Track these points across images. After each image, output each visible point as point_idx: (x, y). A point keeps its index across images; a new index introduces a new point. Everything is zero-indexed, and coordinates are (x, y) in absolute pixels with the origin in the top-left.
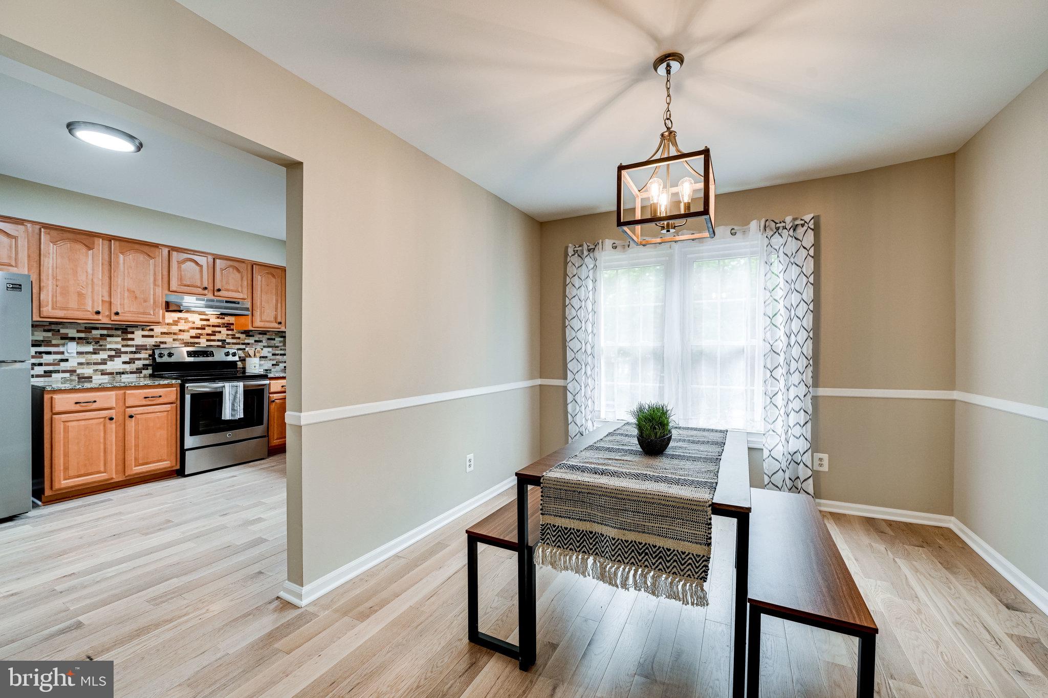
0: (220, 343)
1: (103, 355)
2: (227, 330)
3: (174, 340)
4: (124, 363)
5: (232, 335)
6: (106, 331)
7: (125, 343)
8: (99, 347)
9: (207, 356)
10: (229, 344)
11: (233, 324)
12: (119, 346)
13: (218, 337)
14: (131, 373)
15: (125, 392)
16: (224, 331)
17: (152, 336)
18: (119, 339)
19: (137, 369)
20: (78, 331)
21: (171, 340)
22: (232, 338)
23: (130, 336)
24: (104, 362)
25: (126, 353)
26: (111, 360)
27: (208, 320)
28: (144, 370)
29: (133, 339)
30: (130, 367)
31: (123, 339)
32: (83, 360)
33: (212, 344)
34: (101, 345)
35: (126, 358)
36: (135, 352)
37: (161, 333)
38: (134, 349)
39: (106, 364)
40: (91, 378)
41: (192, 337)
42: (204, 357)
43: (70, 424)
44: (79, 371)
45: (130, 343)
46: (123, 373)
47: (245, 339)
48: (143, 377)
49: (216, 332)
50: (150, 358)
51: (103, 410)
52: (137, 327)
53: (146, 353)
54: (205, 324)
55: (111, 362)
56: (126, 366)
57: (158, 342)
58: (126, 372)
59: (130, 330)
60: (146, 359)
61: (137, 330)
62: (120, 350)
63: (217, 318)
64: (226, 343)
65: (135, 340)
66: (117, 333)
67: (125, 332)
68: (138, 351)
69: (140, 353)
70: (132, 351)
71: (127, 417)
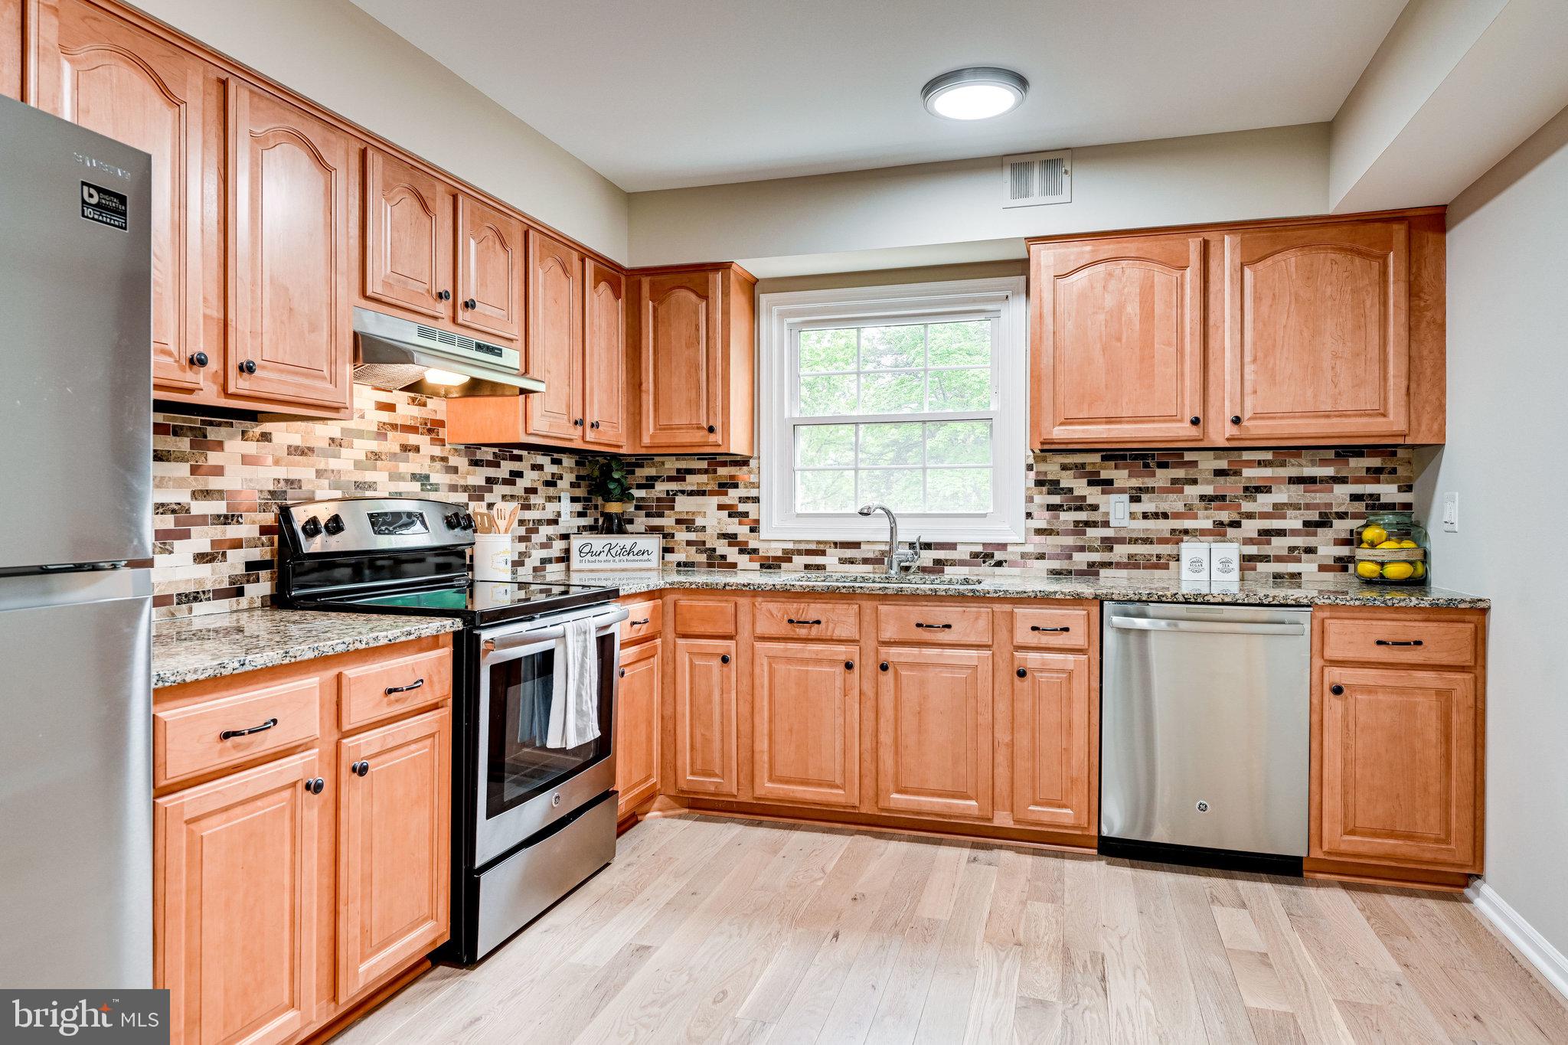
0: (418, 488)
2: (432, 442)
3: (319, 473)
4: (201, 558)
5: (442, 459)
7: (200, 483)
10: (435, 488)
11: (442, 424)
12: (184, 497)
13: (414, 464)
14: (219, 594)
15: (339, 677)
16: (421, 440)
17: (266, 461)
18: (183, 469)
19: (232, 580)
21: (311, 474)
22: (443, 470)
23: (214, 458)
25: (202, 520)
26: (164, 551)
27: (390, 407)
28: (248, 582)
29: (218, 471)
30: (213, 572)
35: (201, 540)
36: (226, 517)
37: (289, 447)
38: (220, 507)
41: (358, 465)
43: (209, 828)
45: (212, 483)
46: (196, 597)
47: (468, 473)
48: (250, 609)
49: (410, 450)
50: (264, 538)
51: (290, 752)
52: (231, 425)
53: (254, 522)
54: (387, 421)
55: (166, 556)
56: (205, 570)
57: (282, 482)
58: (204, 592)
59: (212, 434)
60: (253, 544)
61: (231, 437)
62: (188, 511)
63: (410, 401)
64: (429, 487)
65: (227, 471)
66: (180, 444)
67: (201, 443)
68: (233, 516)
69: (238, 522)
70: (219, 516)
71: (345, 771)
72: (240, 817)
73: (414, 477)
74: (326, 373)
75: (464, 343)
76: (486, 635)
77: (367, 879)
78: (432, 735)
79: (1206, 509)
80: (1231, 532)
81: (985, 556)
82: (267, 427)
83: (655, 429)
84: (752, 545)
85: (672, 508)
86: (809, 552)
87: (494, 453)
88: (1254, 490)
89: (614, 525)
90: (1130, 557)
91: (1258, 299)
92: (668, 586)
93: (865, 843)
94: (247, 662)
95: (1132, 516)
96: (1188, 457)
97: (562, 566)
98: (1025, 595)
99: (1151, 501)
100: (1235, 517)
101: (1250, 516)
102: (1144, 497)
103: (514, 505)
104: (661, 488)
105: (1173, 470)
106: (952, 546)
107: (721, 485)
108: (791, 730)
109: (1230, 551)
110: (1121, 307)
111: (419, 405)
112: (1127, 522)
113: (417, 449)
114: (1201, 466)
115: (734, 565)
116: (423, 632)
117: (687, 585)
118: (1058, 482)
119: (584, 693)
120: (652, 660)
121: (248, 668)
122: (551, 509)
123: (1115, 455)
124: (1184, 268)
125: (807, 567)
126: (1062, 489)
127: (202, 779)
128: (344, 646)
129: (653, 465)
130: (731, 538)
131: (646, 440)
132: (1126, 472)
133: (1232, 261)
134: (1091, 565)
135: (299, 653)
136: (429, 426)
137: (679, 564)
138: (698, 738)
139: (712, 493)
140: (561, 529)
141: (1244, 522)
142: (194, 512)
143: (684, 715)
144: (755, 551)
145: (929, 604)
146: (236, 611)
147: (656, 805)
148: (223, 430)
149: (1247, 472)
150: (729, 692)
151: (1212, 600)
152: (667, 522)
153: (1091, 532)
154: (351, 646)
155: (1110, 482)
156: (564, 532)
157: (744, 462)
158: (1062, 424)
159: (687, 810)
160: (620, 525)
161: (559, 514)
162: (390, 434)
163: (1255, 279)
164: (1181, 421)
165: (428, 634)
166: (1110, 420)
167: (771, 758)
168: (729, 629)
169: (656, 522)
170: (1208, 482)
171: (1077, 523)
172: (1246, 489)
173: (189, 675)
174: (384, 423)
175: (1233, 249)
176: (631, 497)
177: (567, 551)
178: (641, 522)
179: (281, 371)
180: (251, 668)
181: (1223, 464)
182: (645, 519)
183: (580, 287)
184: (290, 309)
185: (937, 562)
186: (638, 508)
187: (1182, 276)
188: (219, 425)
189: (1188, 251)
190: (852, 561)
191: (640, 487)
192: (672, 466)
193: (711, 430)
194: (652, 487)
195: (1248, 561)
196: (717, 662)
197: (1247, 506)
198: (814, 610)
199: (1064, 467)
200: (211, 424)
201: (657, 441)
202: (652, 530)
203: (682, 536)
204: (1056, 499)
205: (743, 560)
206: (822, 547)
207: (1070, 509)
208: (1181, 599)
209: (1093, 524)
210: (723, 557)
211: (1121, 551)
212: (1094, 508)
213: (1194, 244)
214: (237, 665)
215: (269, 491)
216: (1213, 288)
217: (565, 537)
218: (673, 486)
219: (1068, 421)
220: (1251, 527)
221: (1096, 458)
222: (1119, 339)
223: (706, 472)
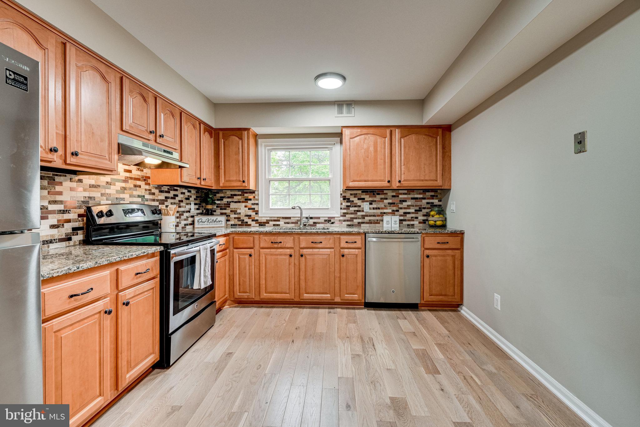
0: (140, 200)
2: (145, 184)
3: (102, 195)
4: (53, 227)
5: (149, 190)
7: (52, 198)
11: (149, 178)
12: (46, 203)
13: (139, 192)
14: (61, 240)
15: (117, 270)
16: (142, 183)
18: (45, 192)
19: (67, 235)
21: (99, 195)
22: (149, 194)
23: (58, 188)
25: (53, 212)
27: (130, 171)
28: (73, 235)
29: (60, 193)
30: (58, 232)
31: (50, 193)
35: (53, 220)
36: (64, 211)
37: (90, 185)
38: (61, 207)
41: (118, 192)
43: (64, 334)
45: (58, 198)
46: (51, 242)
47: (159, 195)
48: (74, 245)
49: (137, 187)
50: (80, 219)
51: (98, 300)
52: (66, 176)
53: (75, 213)
54: (128, 176)
56: (55, 232)
57: (87, 198)
58: (54, 240)
59: (57, 179)
60: (75, 221)
61: (66, 180)
62: (47, 209)
63: (137, 169)
64: (144, 200)
65: (64, 193)
66: (43, 183)
67: (52, 182)
68: (67, 210)
69: (69, 212)
70: (60, 211)
71: (120, 305)
72: (77, 328)
73: (139, 196)
74: (107, 157)
75: (159, 150)
76: (172, 252)
77: (129, 343)
78: (153, 288)
79: (390, 206)
80: (396, 213)
81: (329, 221)
82: (81, 177)
83: (224, 181)
84: (256, 218)
85: (229, 207)
86: (275, 221)
87: (168, 188)
88: (402, 201)
89: (209, 213)
90: (370, 220)
91: (405, 147)
92: (231, 232)
93: (296, 310)
94: (80, 267)
95: (370, 209)
96: (385, 192)
97: (192, 226)
98: (344, 232)
99: (375, 204)
100: (397, 209)
101: (401, 208)
102: (373, 203)
103: (175, 206)
104: (225, 200)
105: (381, 195)
106: (319, 218)
107: (246, 200)
108: (272, 277)
109: (396, 218)
110: (368, 148)
111: (141, 171)
112: (368, 211)
113: (140, 187)
114: (388, 194)
115: (250, 225)
116: (149, 252)
117: (237, 232)
118: (349, 199)
119: (206, 270)
120: (226, 256)
121: (80, 269)
122: (188, 207)
123: (365, 191)
124: (386, 138)
125: (274, 225)
126: (351, 201)
127: (61, 314)
128: (119, 259)
129: (223, 193)
130: (249, 216)
131: (221, 185)
132: (368, 196)
133: (398, 136)
134: (359, 223)
135: (102, 262)
136: (144, 178)
137: (232, 225)
138: (241, 281)
139: (243, 202)
140: (191, 214)
141: (400, 210)
142: (50, 209)
143: (236, 274)
144: (257, 220)
145: (315, 236)
146: (68, 246)
147: (227, 304)
148: (62, 178)
149: (400, 196)
150: (252, 266)
151: (395, 233)
152: (228, 211)
153: (359, 213)
154: (122, 258)
155: (364, 199)
156: (192, 215)
157: (253, 192)
158: (352, 182)
159: (237, 305)
160: (211, 212)
161: (190, 209)
162: (130, 181)
163: (404, 142)
164: (385, 181)
165: (151, 252)
166: (365, 181)
167: (266, 286)
168: (252, 246)
169: (224, 211)
170: (390, 199)
171: (355, 211)
172: (400, 201)
173: (55, 274)
174: (127, 177)
175: (398, 133)
176: (215, 203)
177: (193, 221)
178: (219, 211)
179: (90, 156)
180: (82, 269)
181: (394, 194)
182: (220, 210)
183: (199, 133)
184: (93, 133)
185: (314, 223)
186: (217, 207)
187: (385, 140)
188: (60, 176)
189: (386, 133)
190: (288, 223)
191: (218, 200)
192: (229, 193)
193: (244, 182)
194: (222, 200)
195: (401, 220)
196: (247, 257)
197: (400, 206)
198: (280, 239)
199: (351, 194)
200: (57, 175)
201: (225, 185)
202: (222, 214)
203: (233, 216)
204: (349, 204)
205: (253, 223)
206: (279, 219)
207: (353, 207)
208: (387, 232)
209: (359, 211)
210: (247, 222)
211: (367, 219)
212: (360, 206)
213: (388, 131)
214: (76, 268)
215: (82, 201)
216: (393, 144)
217: (193, 217)
218: (230, 200)
219: (354, 181)
220: (402, 212)
221: (360, 192)
222: (368, 157)
223: (241, 195)
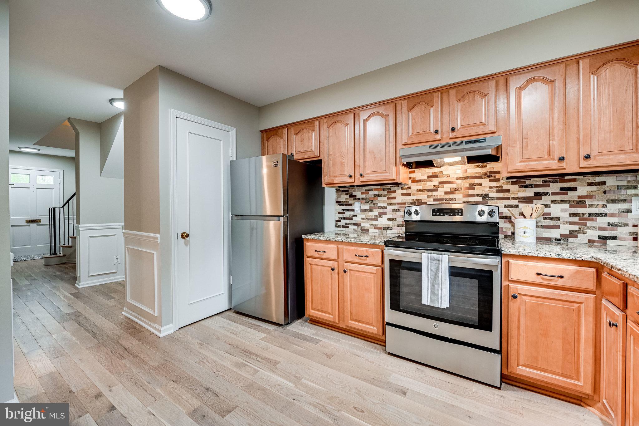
0: (480, 199)
1: (376, 213)
2: (490, 181)
3: (429, 197)
4: (389, 219)
5: (497, 187)
6: (377, 192)
7: (390, 201)
8: (373, 206)
9: (454, 215)
10: (493, 199)
11: (498, 172)
12: (386, 205)
13: (478, 191)
16: (486, 182)
17: (409, 194)
18: (385, 198)
19: (398, 226)
20: (362, 193)
21: (426, 197)
22: (498, 191)
23: (393, 195)
24: (376, 218)
25: (390, 210)
29: (395, 198)
30: (393, 223)
31: (388, 198)
32: (364, 216)
33: (469, 201)
34: (374, 204)
35: (390, 215)
36: (396, 209)
37: (417, 190)
38: (395, 207)
39: (377, 220)
40: (368, 230)
41: (446, 193)
42: (450, 215)
44: (362, 225)
45: (393, 201)
46: (388, 229)
47: (519, 191)
49: (475, 186)
54: (461, 176)
55: (381, 218)
57: (414, 200)
58: (390, 228)
59: (393, 189)
61: (398, 189)
63: (476, 167)
64: (488, 199)
65: (397, 198)
66: (384, 192)
67: (390, 191)
68: (398, 209)
69: (400, 211)
70: (394, 209)
73: (478, 195)
78: (375, 274)
82: (410, 185)
87: (543, 180)
111: (482, 167)
113: (480, 185)
122: (616, 207)
136: (488, 174)
148: (396, 188)
162: (464, 181)
188: (395, 186)
200: (392, 187)
215: (410, 203)
